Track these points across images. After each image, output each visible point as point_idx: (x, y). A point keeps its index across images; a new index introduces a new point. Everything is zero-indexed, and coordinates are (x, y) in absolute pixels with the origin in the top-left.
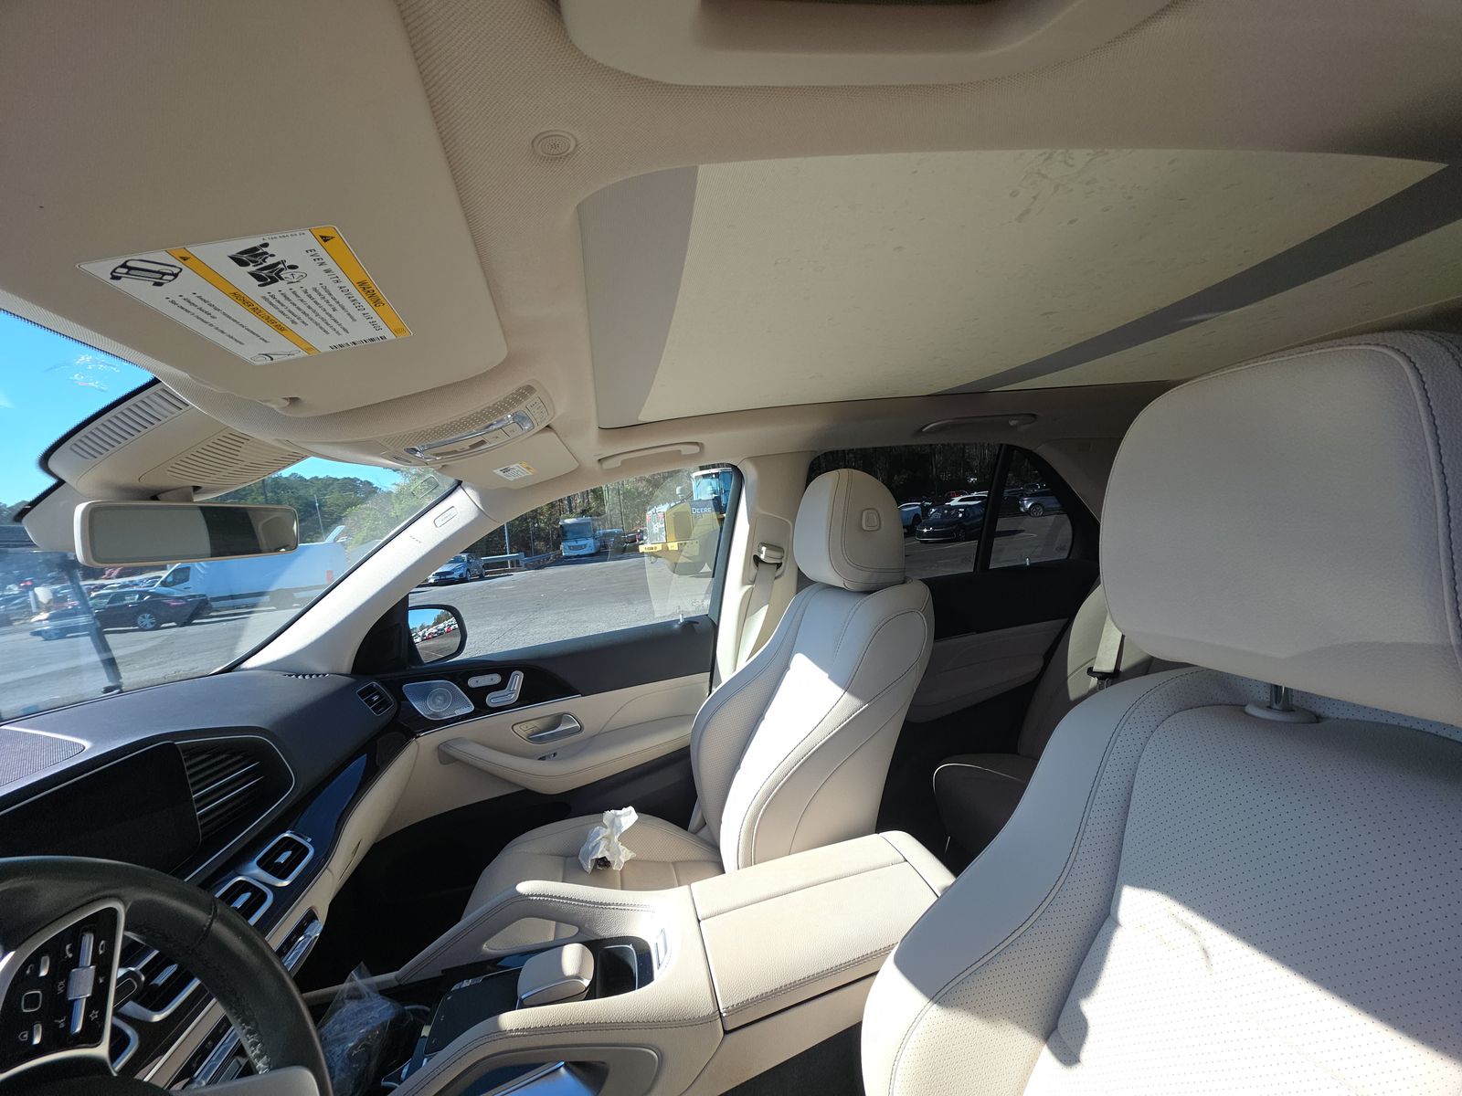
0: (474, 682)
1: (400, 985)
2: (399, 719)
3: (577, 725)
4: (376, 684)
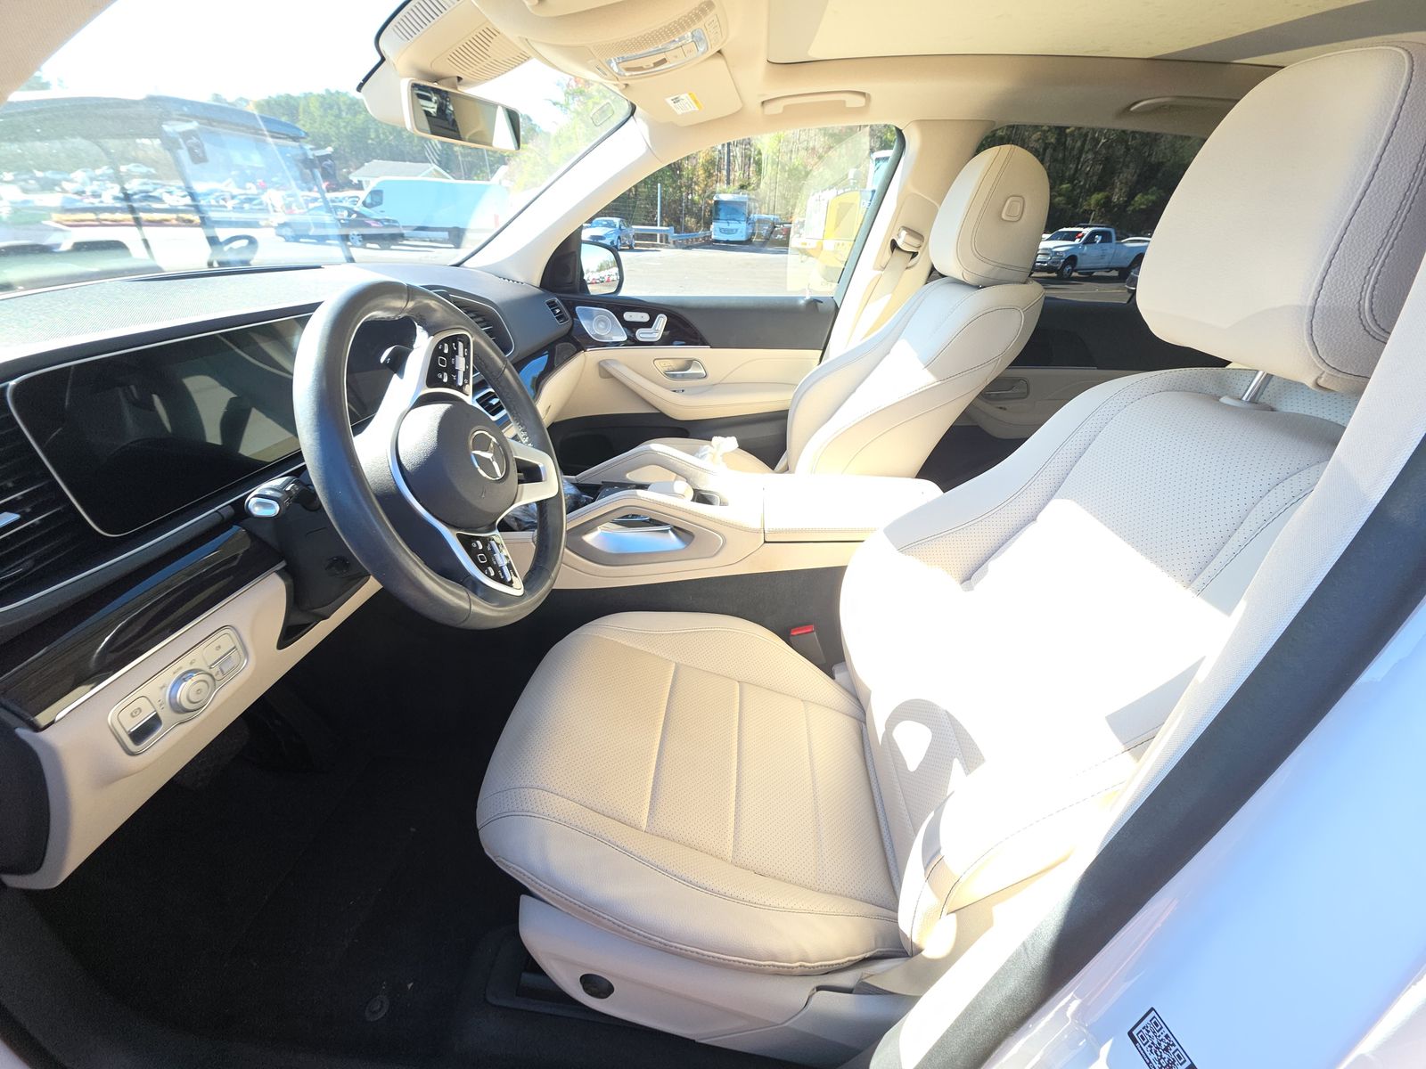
0: (628, 316)
2: (573, 333)
3: (703, 371)
4: (557, 300)
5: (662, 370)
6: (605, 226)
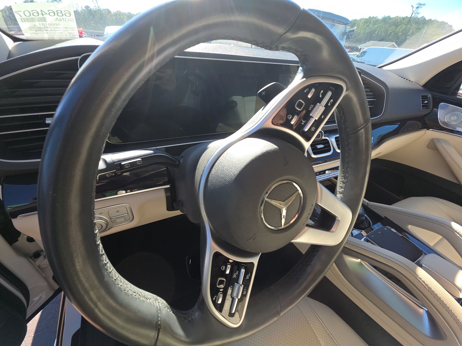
1: (367, 206)
2: (427, 118)
4: (429, 95)
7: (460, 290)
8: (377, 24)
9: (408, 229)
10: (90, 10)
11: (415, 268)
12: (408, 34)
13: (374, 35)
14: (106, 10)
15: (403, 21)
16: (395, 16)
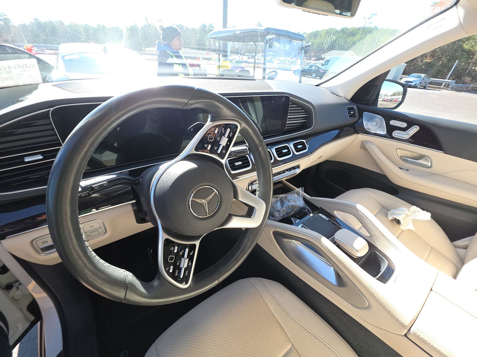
0: (393, 123)
1: (308, 201)
2: (356, 125)
3: (430, 165)
4: (355, 107)
5: (399, 155)
6: (416, 77)
7: (357, 251)
8: (337, 35)
9: (334, 214)
10: (39, 23)
11: (321, 238)
12: (364, 42)
13: (335, 44)
14: (58, 21)
15: (359, 31)
16: (351, 27)
